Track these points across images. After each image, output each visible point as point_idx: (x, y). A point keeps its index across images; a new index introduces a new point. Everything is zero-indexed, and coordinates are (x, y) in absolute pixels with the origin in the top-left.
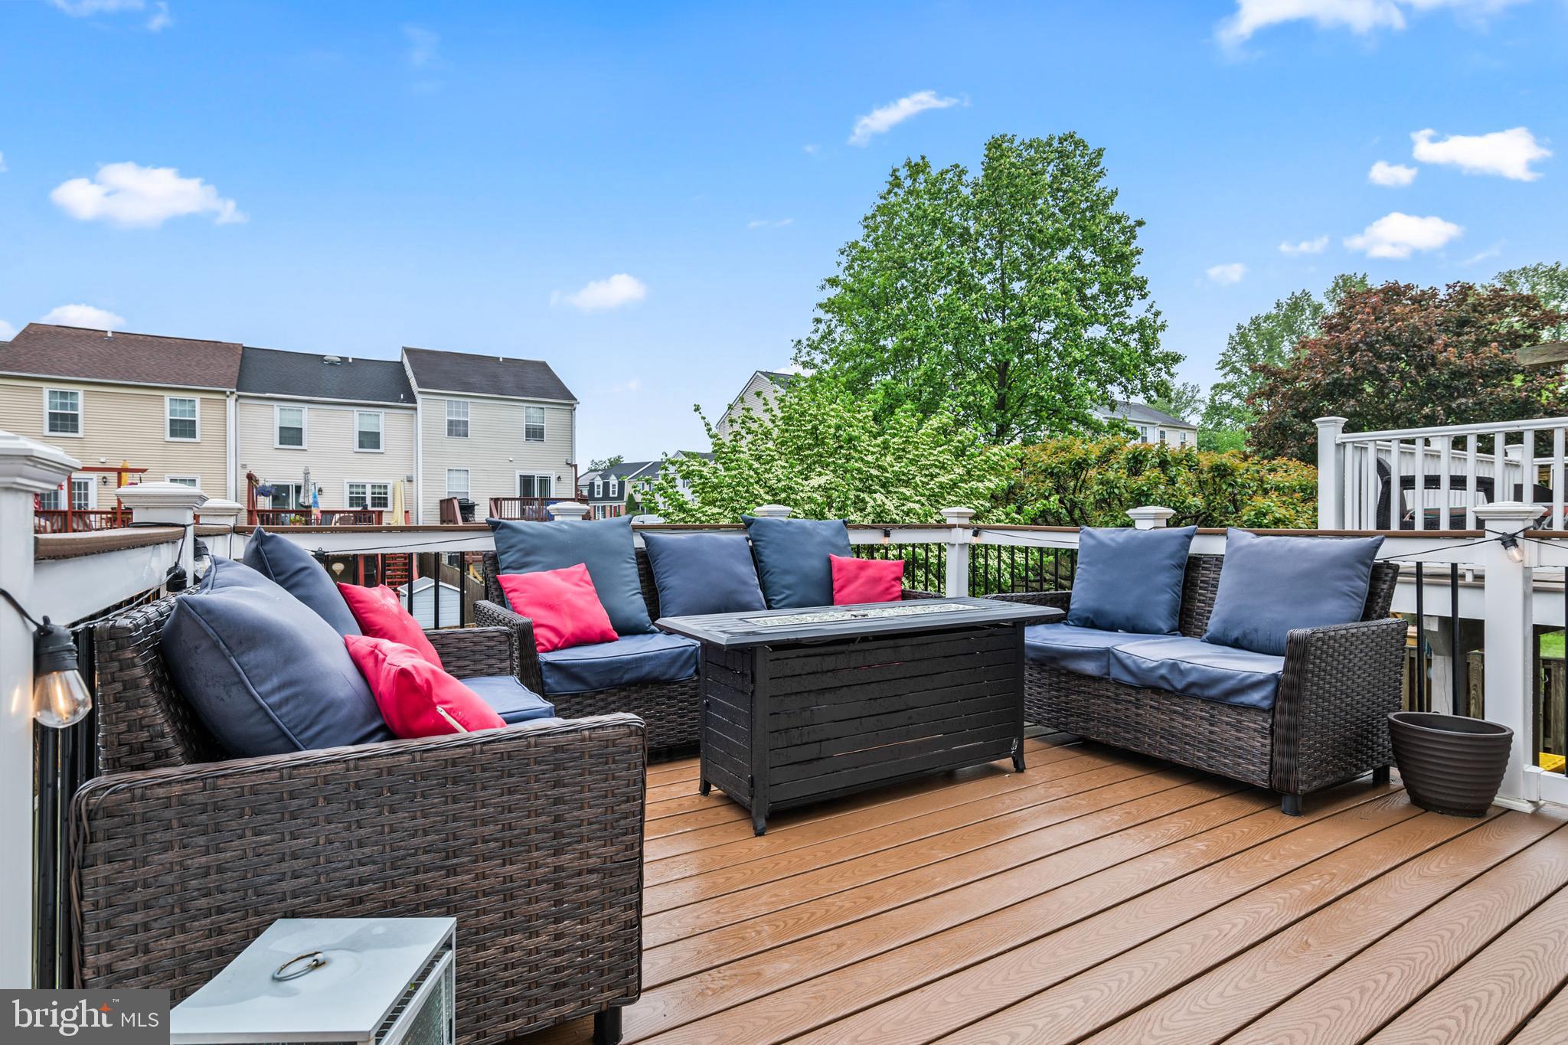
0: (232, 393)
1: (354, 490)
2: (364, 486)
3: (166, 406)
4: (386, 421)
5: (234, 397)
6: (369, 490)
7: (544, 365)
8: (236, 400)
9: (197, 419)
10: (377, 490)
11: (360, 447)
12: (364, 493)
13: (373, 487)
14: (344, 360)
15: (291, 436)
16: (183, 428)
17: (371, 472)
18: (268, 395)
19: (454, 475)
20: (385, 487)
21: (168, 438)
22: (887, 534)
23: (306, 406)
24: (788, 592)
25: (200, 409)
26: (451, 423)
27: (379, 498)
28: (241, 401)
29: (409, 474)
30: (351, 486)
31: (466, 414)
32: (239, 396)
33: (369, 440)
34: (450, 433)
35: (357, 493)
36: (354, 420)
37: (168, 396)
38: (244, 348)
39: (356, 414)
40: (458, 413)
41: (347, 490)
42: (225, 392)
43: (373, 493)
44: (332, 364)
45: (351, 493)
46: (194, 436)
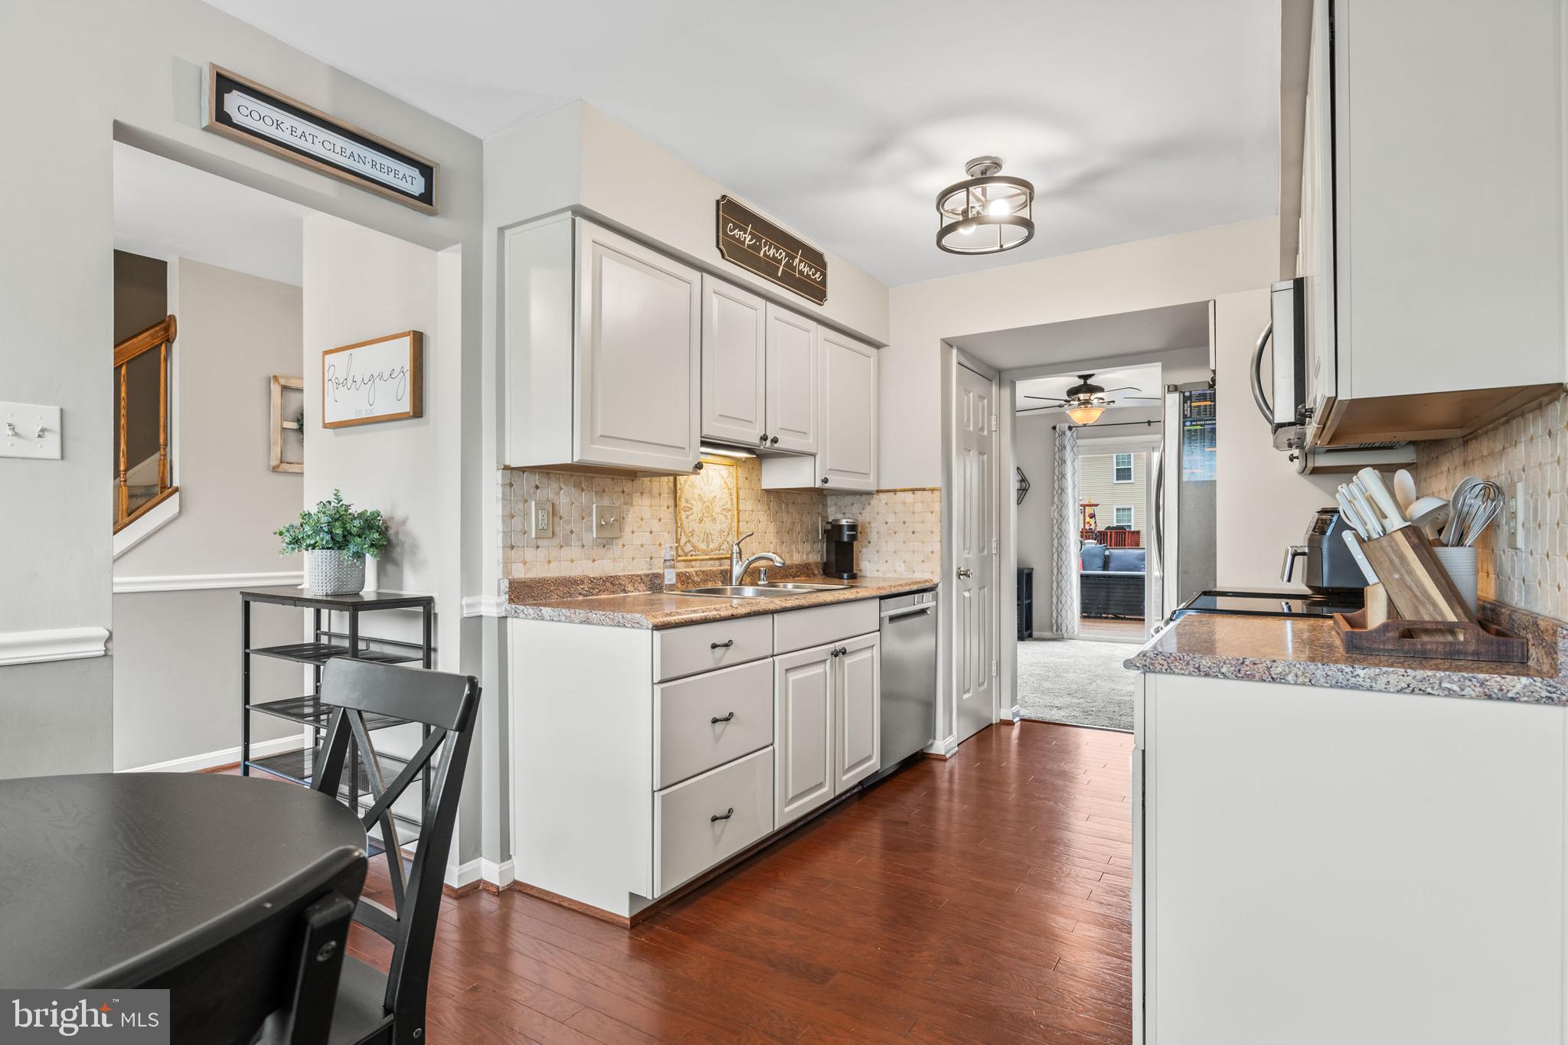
21: (1115, 482)
46: (1130, 479)
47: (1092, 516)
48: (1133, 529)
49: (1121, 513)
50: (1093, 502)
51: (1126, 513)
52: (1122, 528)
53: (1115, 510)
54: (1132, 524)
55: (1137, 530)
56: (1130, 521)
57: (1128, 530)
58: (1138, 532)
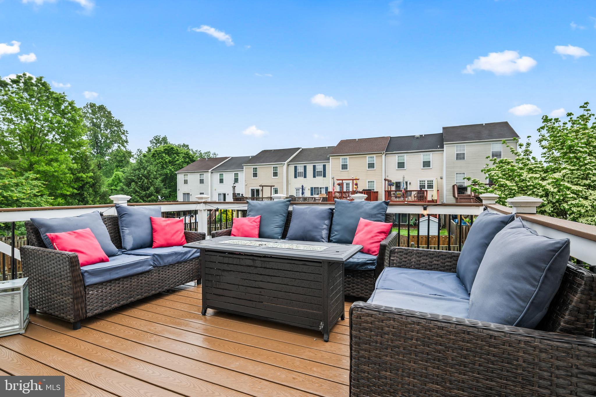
0: (384, 153)
1: (421, 183)
2: (425, 181)
3: (367, 159)
4: (432, 157)
5: (384, 154)
6: (426, 183)
7: (506, 123)
8: (385, 155)
9: (375, 162)
10: (429, 183)
11: (423, 167)
12: (425, 184)
13: (428, 181)
14: (421, 136)
15: (401, 165)
16: (371, 166)
17: (427, 176)
18: (394, 152)
19: (459, 175)
20: (432, 181)
21: (368, 169)
22: (425, 209)
23: (405, 154)
24: (336, 233)
25: (375, 159)
26: (457, 154)
27: (430, 185)
28: (387, 155)
29: (441, 176)
30: (420, 181)
31: (464, 150)
32: (386, 154)
33: (427, 164)
34: (457, 159)
35: (422, 184)
36: (422, 157)
37: (368, 156)
38: (391, 137)
39: (422, 155)
40: (460, 150)
41: (419, 182)
42: (382, 153)
43: (428, 184)
44: (417, 138)
45: (420, 184)
46: (374, 168)
47: (356, 184)
48: (375, 191)
49: (370, 183)
50: (357, 178)
51: (372, 183)
52: (370, 190)
53: (367, 182)
54: (375, 188)
55: (377, 191)
56: (373, 187)
57: (372, 191)
58: (377, 192)
